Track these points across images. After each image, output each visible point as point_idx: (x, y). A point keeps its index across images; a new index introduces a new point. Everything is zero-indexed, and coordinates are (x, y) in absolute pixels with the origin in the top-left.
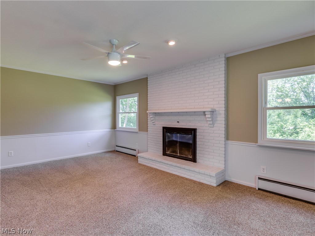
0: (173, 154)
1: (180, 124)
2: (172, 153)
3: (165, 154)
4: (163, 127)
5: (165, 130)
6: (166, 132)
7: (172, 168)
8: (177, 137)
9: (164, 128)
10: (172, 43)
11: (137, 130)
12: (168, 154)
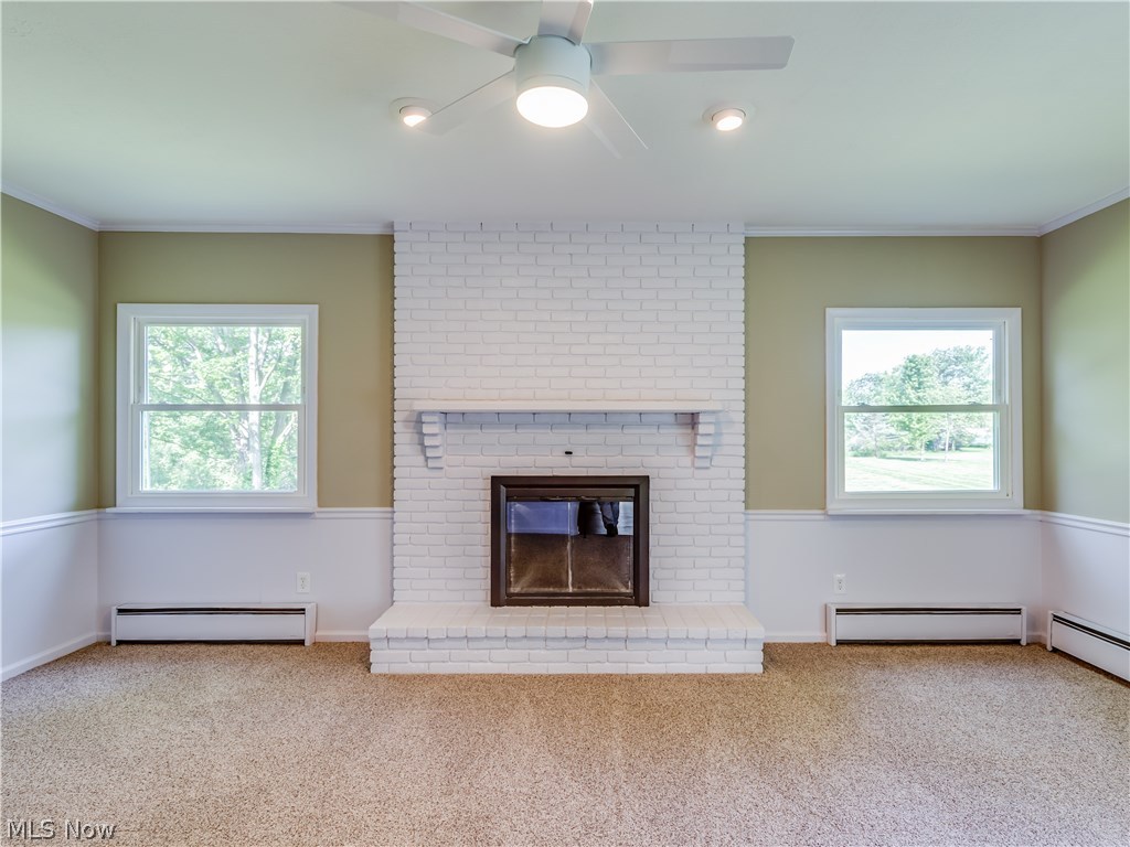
0: (546, 590)
1: (575, 460)
2: (535, 590)
3: (500, 596)
4: (494, 479)
5: (503, 489)
6: (508, 499)
7: (582, 651)
8: (562, 518)
9: (496, 482)
10: (729, 123)
11: (309, 503)
12: (518, 595)
